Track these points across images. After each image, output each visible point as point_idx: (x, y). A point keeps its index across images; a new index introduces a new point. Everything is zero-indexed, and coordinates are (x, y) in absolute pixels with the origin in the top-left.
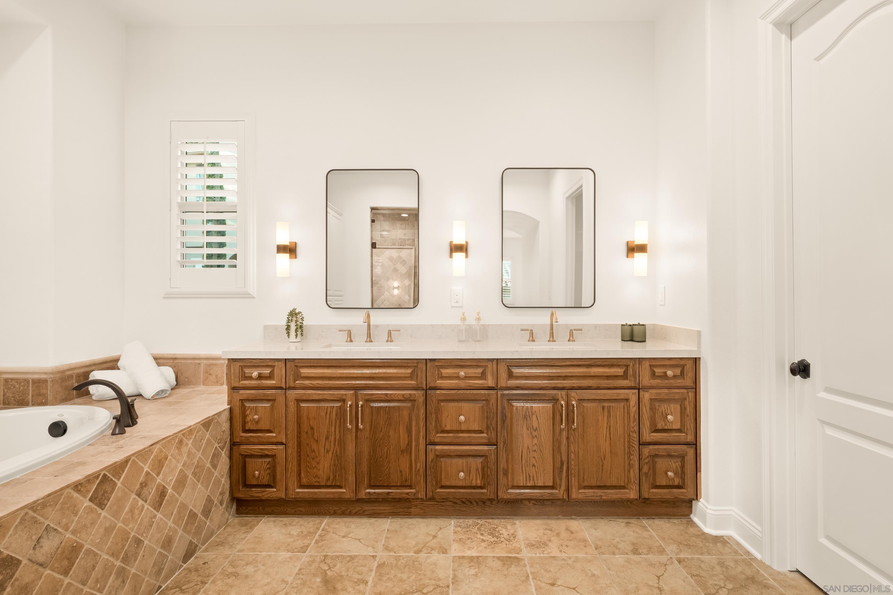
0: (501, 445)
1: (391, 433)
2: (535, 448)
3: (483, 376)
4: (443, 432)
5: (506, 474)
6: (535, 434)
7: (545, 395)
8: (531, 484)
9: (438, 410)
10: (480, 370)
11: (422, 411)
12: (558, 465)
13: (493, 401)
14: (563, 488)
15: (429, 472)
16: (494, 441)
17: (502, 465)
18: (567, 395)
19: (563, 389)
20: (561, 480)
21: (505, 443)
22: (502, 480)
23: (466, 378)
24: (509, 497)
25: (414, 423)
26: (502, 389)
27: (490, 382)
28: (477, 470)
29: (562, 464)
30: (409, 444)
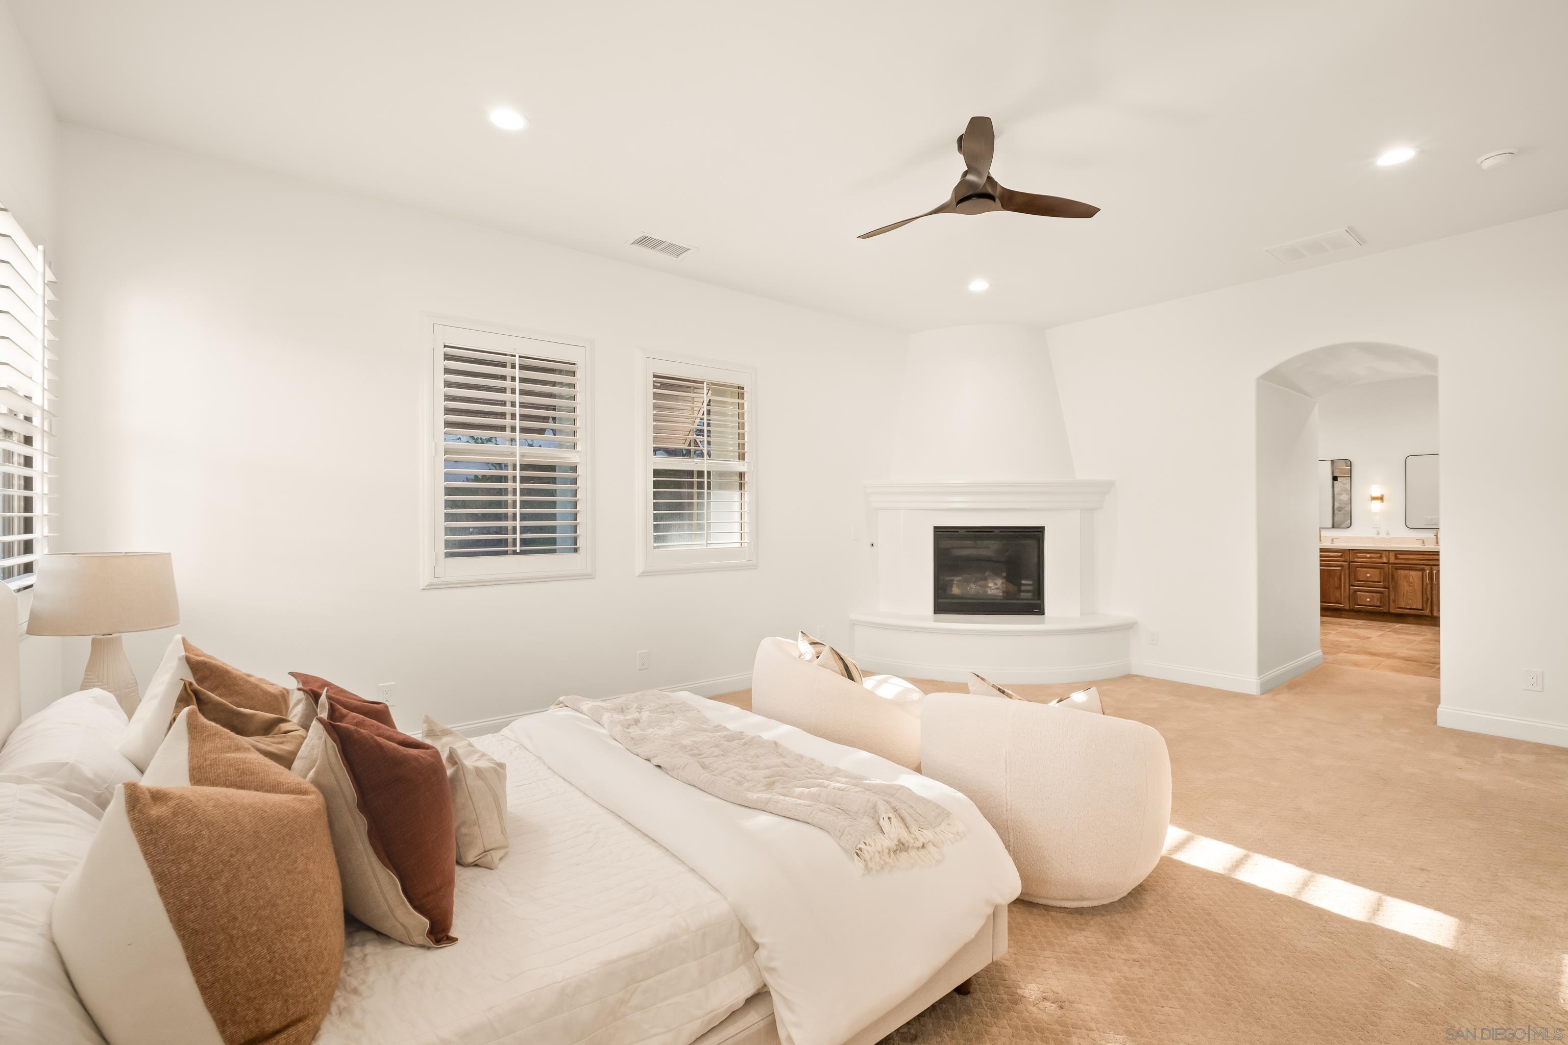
0: (1391, 589)
1: (1331, 580)
2: (1411, 591)
3: (1381, 557)
4: (1358, 581)
5: (1394, 601)
6: (1411, 585)
7: (1417, 567)
8: (1409, 607)
9: (1355, 572)
10: (1379, 555)
11: (1347, 571)
12: (1425, 600)
13: (1386, 569)
14: (1428, 610)
15: (1351, 598)
16: (1387, 586)
17: (1392, 597)
18: (1431, 568)
19: (1429, 565)
20: (1427, 607)
21: (1393, 588)
22: (1392, 604)
23: (1370, 558)
24: (1396, 612)
25: (1343, 577)
26: (1392, 564)
27: (1385, 560)
28: (1377, 598)
29: (1428, 599)
30: (1340, 586)
